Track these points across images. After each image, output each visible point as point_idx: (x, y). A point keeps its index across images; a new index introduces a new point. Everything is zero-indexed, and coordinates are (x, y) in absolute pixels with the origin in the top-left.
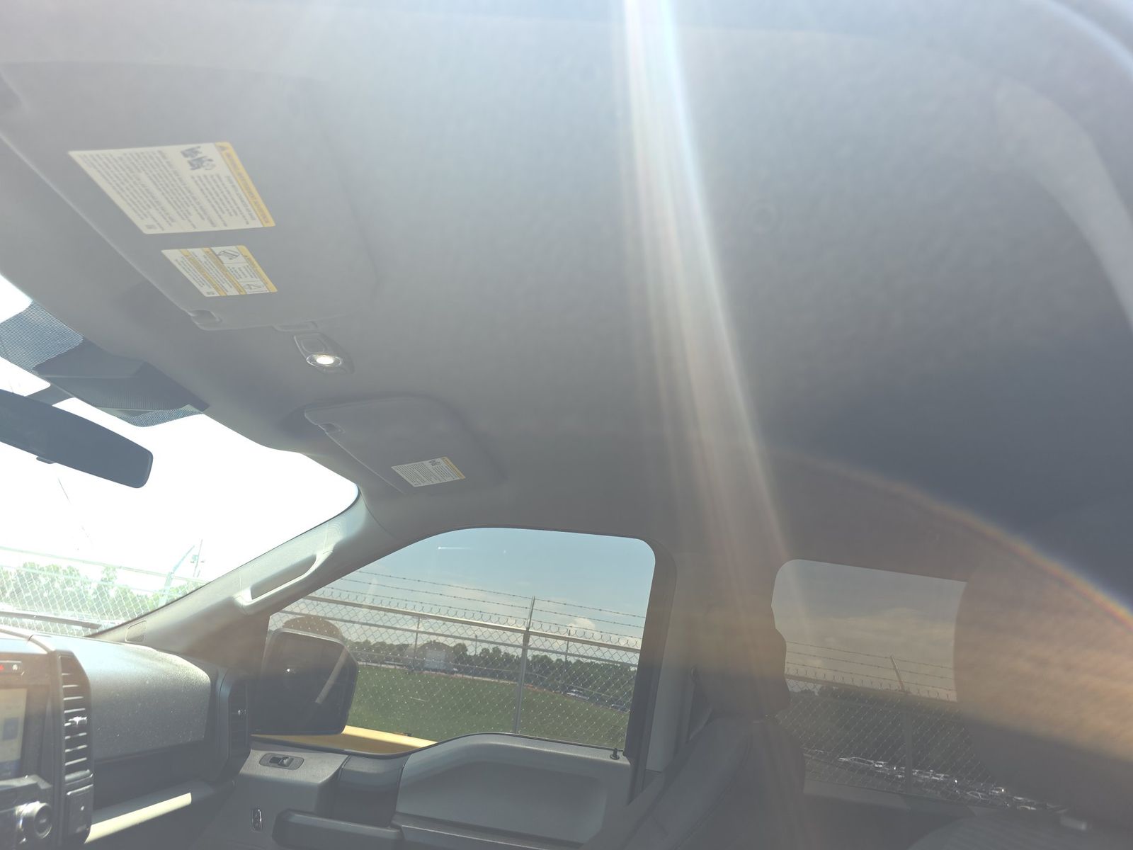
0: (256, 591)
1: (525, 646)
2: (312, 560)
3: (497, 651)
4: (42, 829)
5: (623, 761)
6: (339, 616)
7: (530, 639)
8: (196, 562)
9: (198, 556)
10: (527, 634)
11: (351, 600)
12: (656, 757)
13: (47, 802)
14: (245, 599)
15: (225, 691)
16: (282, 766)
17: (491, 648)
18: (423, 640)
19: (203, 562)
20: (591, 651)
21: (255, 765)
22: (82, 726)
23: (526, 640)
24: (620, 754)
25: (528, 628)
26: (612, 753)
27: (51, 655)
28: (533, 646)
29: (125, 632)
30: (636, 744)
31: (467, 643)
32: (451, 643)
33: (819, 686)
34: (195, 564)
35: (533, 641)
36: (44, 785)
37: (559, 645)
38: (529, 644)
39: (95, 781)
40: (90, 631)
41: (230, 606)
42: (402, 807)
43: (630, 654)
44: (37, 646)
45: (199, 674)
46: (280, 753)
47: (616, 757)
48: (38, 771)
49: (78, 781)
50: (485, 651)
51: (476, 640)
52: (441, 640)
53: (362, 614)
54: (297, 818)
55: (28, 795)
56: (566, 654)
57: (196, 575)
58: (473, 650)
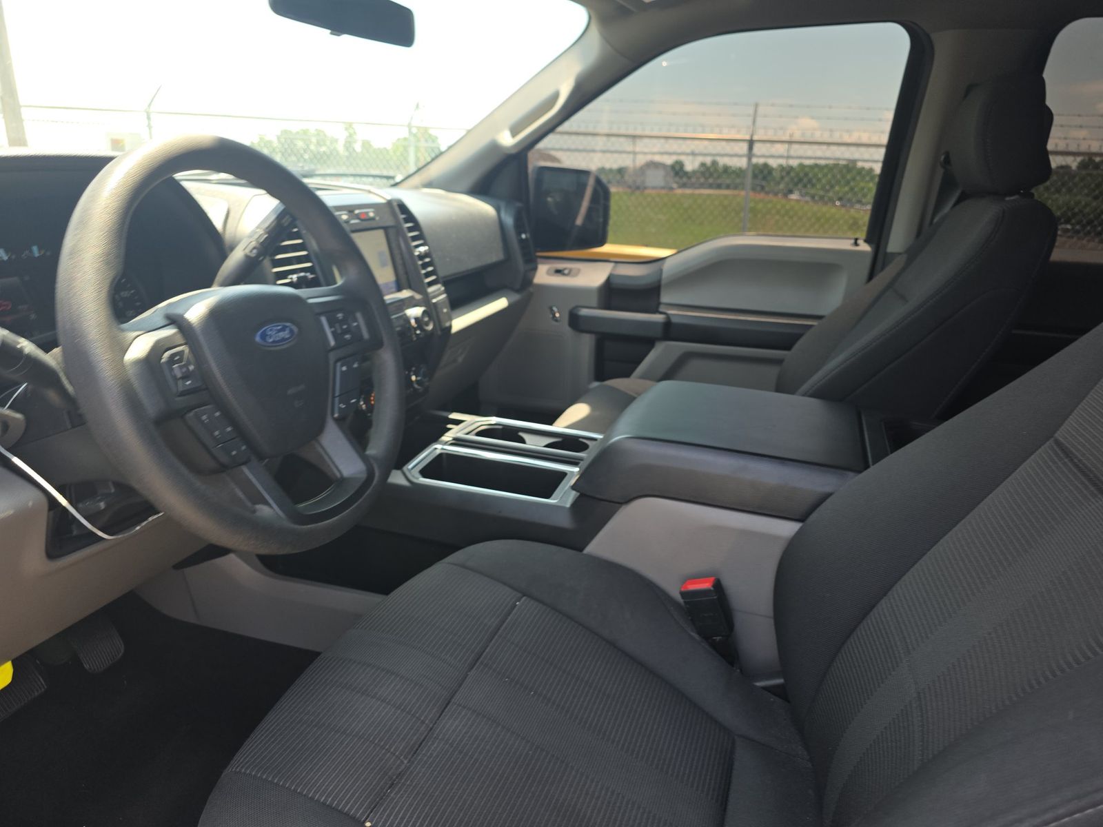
0: (514, 131)
1: (750, 154)
2: (556, 96)
3: (714, 163)
4: (427, 324)
5: (865, 247)
6: (557, 146)
7: (755, 146)
10: (751, 143)
11: (591, 130)
12: (897, 240)
13: (425, 306)
14: (507, 140)
15: (509, 220)
16: (564, 274)
17: (708, 160)
18: (641, 160)
20: (819, 152)
21: (544, 275)
22: (426, 255)
23: (751, 148)
24: (861, 242)
25: (752, 136)
26: (853, 241)
27: (389, 203)
28: (758, 154)
29: (416, 180)
30: (878, 230)
31: (683, 158)
32: (669, 160)
33: (1079, 159)
35: (758, 149)
36: (418, 297)
37: (780, 149)
38: (754, 152)
39: (446, 291)
40: (392, 182)
41: (494, 147)
42: (665, 298)
43: (872, 150)
44: (378, 197)
45: (484, 208)
46: (560, 265)
47: (856, 244)
48: (410, 287)
49: (438, 294)
50: (703, 165)
51: (693, 154)
52: (657, 158)
53: (600, 143)
54: (584, 312)
55: (411, 303)
56: (788, 157)
58: (690, 165)
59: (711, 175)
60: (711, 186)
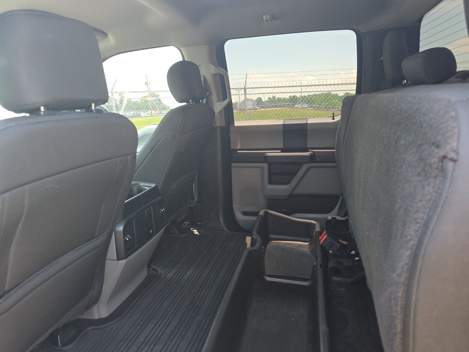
7: (247, 90)
8: (147, 84)
9: (147, 82)
10: (245, 89)
17: (271, 96)
19: (149, 84)
23: (245, 91)
25: (245, 87)
28: (249, 93)
34: (147, 85)
38: (247, 93)
50: (269, 98)
57: (149, 89)
58: (265, 98)
59: (273, 102)
60: (273, 107)
